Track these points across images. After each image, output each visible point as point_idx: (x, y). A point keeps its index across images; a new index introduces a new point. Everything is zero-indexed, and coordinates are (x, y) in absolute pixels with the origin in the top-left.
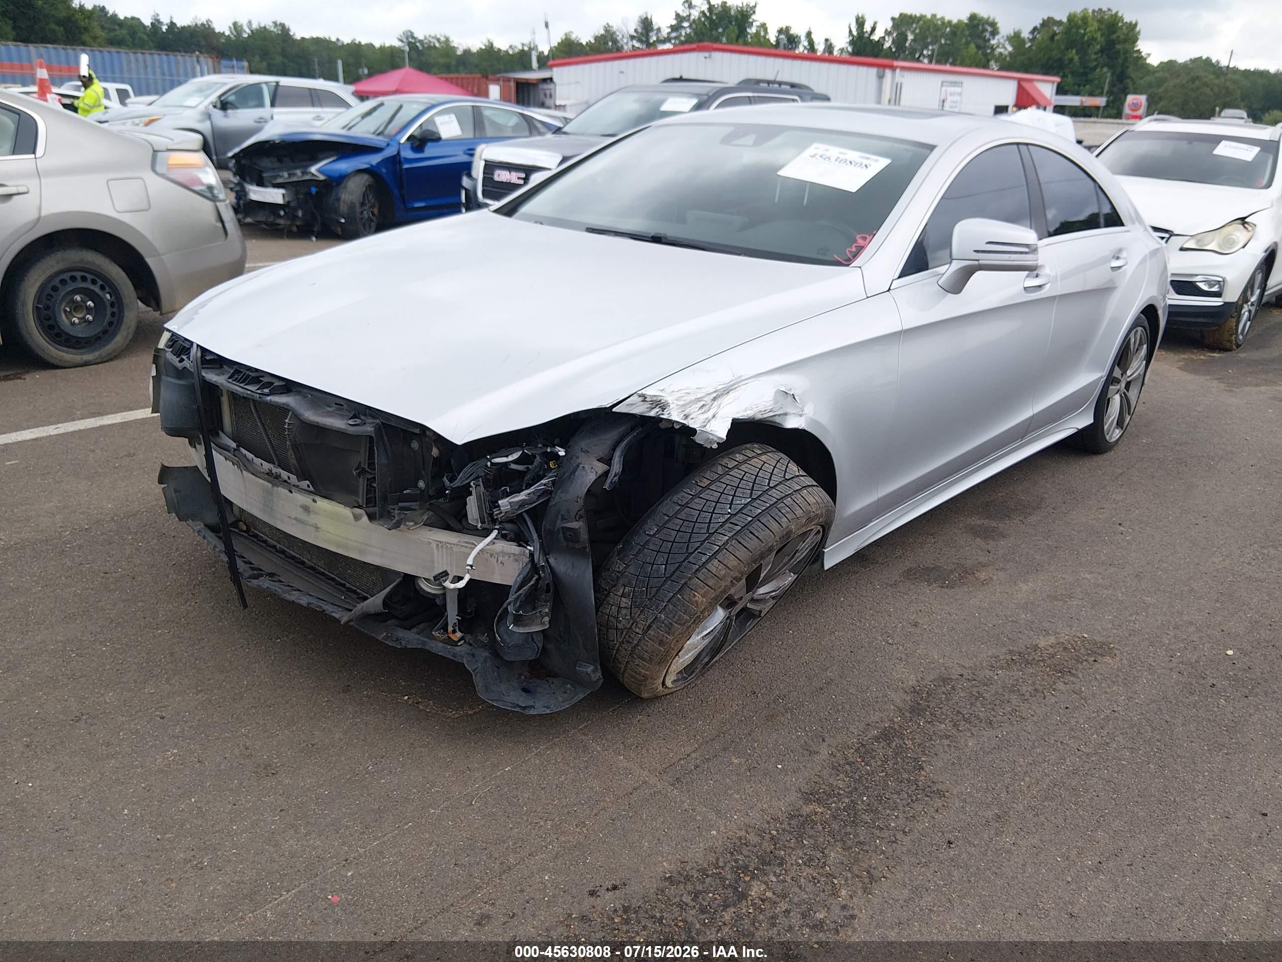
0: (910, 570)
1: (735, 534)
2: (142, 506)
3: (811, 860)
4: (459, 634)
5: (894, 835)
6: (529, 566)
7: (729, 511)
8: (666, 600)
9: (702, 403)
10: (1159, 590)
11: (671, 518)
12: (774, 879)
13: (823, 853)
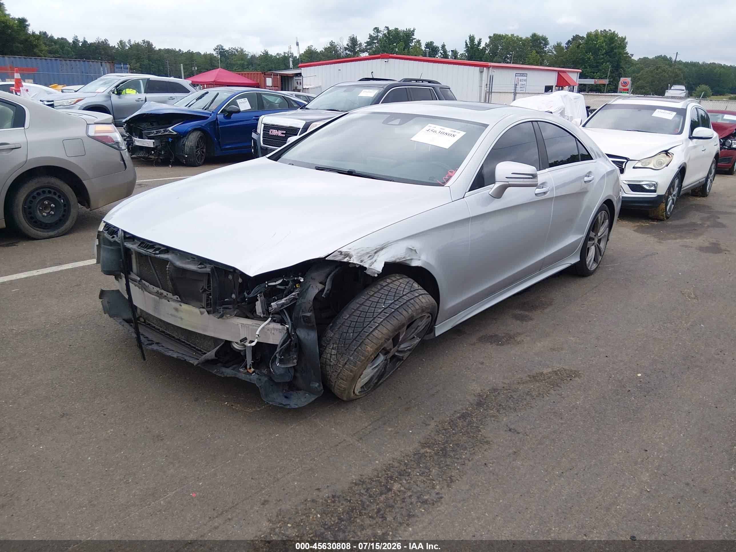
0: (482, 337)
1: (386, 318)
2: (86, 312)
3: (423, 473)
4: (252, 370)
5: (464, 462)
6: (286, 335)
7: (383, 306)
8: (353, 350)
9: (369, 255)
10: (607, 345)
11: (355, 310)
12: (405, 482)
13: (429, 470)
